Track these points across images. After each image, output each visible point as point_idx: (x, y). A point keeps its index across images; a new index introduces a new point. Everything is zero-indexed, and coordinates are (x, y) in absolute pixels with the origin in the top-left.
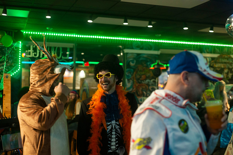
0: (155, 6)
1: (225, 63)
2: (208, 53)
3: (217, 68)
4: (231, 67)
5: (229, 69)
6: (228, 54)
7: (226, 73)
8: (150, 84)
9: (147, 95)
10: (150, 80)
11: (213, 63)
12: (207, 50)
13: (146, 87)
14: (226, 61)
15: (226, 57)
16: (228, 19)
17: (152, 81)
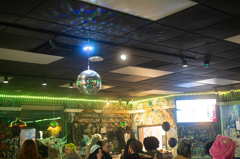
0: (9, 61)
1: (89, 118)
2: (72, 108)
3: (81, 123)
4: (95, 122)
5: (93, 123)
6: (92, 109)
7: (90, 128)
8: (11, 143)
9: (6, 155)
10: (11, 139)
11: (77, 118)
12: (71, 105)
13: (6, 147)
14: (90, 115)
15: (90, 112)
16: (79, 76)
17: (12, 140)
